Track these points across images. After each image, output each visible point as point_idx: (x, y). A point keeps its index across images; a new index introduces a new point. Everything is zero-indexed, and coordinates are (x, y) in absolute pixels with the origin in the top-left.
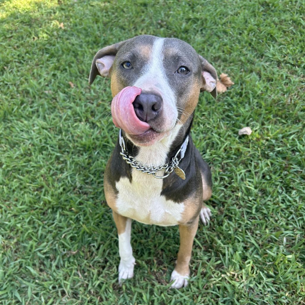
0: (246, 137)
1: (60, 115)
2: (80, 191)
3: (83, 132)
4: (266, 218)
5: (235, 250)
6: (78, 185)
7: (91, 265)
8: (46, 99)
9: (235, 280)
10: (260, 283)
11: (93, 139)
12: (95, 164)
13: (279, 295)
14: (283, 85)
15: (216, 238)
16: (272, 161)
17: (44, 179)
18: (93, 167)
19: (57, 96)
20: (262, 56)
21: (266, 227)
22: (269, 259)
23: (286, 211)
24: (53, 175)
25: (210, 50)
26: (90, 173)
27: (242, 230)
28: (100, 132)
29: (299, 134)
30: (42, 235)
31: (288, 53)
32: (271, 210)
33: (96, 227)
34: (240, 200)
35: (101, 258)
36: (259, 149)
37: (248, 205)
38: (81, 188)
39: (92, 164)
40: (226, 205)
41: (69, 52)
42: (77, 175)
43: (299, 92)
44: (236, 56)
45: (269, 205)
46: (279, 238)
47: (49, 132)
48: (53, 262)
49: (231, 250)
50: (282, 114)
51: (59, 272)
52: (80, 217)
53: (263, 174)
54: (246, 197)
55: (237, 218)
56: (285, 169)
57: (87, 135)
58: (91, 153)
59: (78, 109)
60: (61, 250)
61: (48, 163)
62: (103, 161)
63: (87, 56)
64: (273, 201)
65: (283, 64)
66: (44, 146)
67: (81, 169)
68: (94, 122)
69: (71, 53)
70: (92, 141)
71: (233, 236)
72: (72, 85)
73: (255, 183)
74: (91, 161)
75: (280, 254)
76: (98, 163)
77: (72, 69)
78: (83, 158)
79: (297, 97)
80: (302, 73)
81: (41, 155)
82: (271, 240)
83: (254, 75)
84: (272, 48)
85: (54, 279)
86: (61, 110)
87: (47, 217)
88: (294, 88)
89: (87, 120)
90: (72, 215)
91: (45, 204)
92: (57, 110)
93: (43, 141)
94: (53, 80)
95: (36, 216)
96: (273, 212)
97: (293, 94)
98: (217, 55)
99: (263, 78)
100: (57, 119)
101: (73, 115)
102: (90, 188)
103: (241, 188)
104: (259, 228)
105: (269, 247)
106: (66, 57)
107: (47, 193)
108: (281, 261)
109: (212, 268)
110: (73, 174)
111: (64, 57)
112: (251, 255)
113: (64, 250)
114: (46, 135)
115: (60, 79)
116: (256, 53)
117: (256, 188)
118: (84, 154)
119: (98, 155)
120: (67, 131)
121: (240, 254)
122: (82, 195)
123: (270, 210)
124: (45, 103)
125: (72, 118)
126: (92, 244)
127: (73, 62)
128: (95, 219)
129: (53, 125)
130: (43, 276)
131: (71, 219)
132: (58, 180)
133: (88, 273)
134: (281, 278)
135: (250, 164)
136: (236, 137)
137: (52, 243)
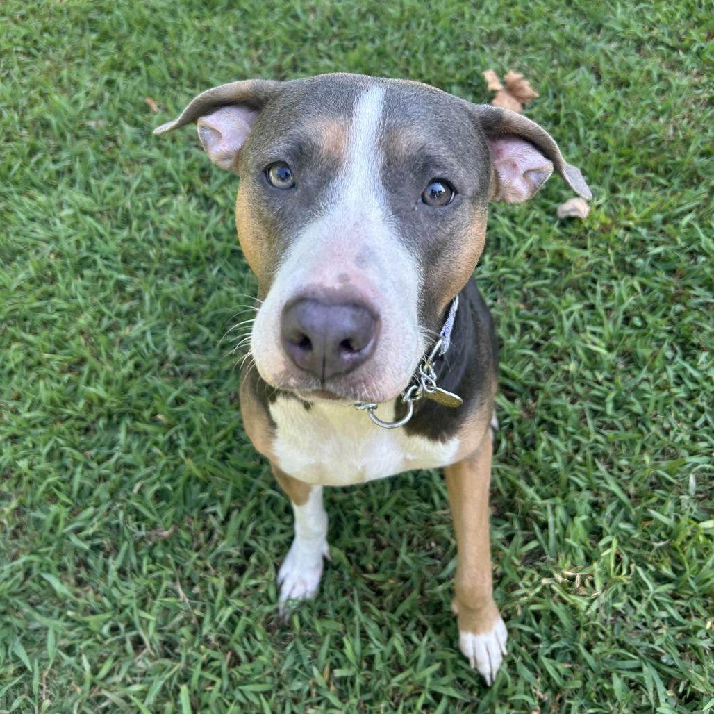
0: (577, 223)
1: (126, 179)
2: (178, 369)
3: (182, 220)
4: (640, 426)
5: (572, 515)
6: (172, 354)
7: (209, 564)
8: (90, 140)
9: (576, 593)
10: (639, 599)
11: (208, 236)
12: (212, 298)
13: (691, 627)
14: (653, 95)
15: (522, 483)
16: (643, 280)
17: (86, 340)
18: (207, 307)
19: (117, 133)
20: (599, 28)
21: (644, 448)
22: (657, 531)
23: (688, 406)
24: (108, 330)
25: (478, 18)
26: (200, 323)
27: (585, 458)
28: (223, 219)
29: (701, 213)
30: (82, 487)
31: (658, 21)
32: (652, 404)
33: (220, 464)
34: (573, 381)
35: (234, 546)
36: (610, 251)
37: (594, 392)
38: (178, 361)
39: (205, 300)
40: (541, 396)
41: (146, 27)
42: (169, 328)
43: (691, 110)
44: (538, 29)
45: (644, 391)
46: (678, 475)
47: (98, 220)
48: (110, 560)
49: (560, 512)
50: (658, 163)
51: (127, 588)
52: (179, 439)
53: (625, 313)
54: (587, 374)
55: (570, 429)
56: (675, 299)
57: (192, 228)
58: (202, 272)
59: (169, 163)
60: (130, 527)
61: (96, 300)
62: (233, 289)
63: (188, 37)
64: (655, 379)
65: (648, 47)
66: (86, 258)
67: (177, 312)
68: (208, 194)
69: (150, 29)
70: (205, 242)
71: (564, 476)
72: (154, 107)
73: (606, 335)
74: (202, 291)
75: (684, 520)
76: (220, 296)
77: (151, 68)
78: (182, 284)
79: (689, 123)
80: (694, 65)
81: (80, 281)
82: (658, 483)
83: (583, 74)
84: (619, 10)
85: (115, 606)
86: (129, 166)
87: (94, 440)
88: (679, 101)
89: (191, 190)
90: (156, 434)
91: (89, 406)
92: (117, 168)
93: (84, 244)
94: (107, 95)
95: (68, 437)
96: (656, 408)
97: (678, 116)
98: (495, 28)
99: (606, 79)
100: (119, 190)
101: (157, 178)
102: (201, 362)
103: (574, 349)
104: (624, 451)
105: (654, 500)
106: (139, 40)
107: (93, 376)
108: (689, 538)
109: (517, 562)
110: (159, 325)
111: (134, 38)
112: (611, 524)
113: (139, 528)
114: (90, 229)
115: (125, 92)
116: (583, 23)
117: (610, 349)
118: (186, 274)
119: (221, 276)
120: (143, 218)
121: (583, 523)
122: (181, 379)
123: (648, 405)
124: (90, 151)
125: (156, 186)
126: (210, 509)
127: (154, 52)
128: (216, 443)
129: (108, 204)
130: (87, 599)
131: (156, 444)
132: (121, 341)
133: (202, 588)
134: (692, 583)
135: (590, 287)
136: (554, 222)
137: (109, 510)
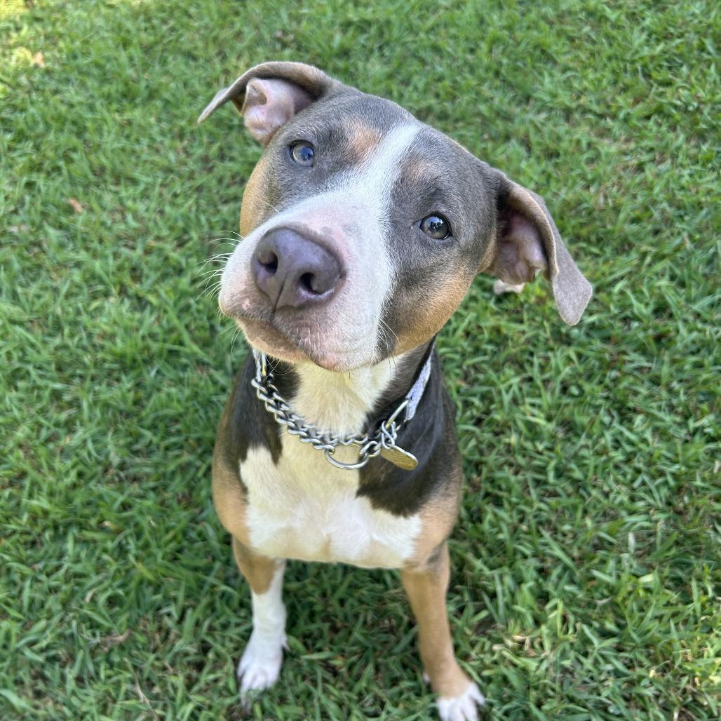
0: (512, 298)
1: (54, 284)
2: (122, 474)
3: (115, 323)
4: (581, 491)
5: (519, 581)
6: (115, 460)
7: (167, 663)
8: (13, 247)
9: (527, 655)
10: (586, 655)
11: (143, 338)
12: (152, 401)
13: (635, 677)
14: (583, 164)
15: (470, 556)
16: (580, 350)
17: (26, 452)
18: (148, 410)
19: (42, 238)
20: (528, 99)
21: (585, 512)
22: (600, 590)
23: (626, 468)
24: (48, 440)
25: (407, 95)
26: (142, 427)
27: (529, 527)
28: (158, 319)
29: (633, 279)
30: (32, 601)
31: (585, 89)
32: (592, 469)
33: (170, 565)
34: (515, 453)
35: (191, 643)
36: (546, 324)
37: (536, 463)
38: (122, 467)
39: (145, 403)
40: (485, 470)
41: (63, 124)
42: (110, 434)
43: (620, 178)
44: (468, 103)
45: (584, 458)
46: (619, 535)
47: (28, 330)
48: (67, 670)
49: (508, 580)
50: (589, 233)
51: (87, 695)
52: (128, 543)
53: (562, 382)
54: (528, 445)
55: (514, 500)
56: (610, 365)
57: (127, 330)
58: (140, 375)
59: (97, 265)
60: (85, 636)
61: (33, 411)
62: (173, 390)
63: (109, 132)
64: (594, 445)
65: (577, 116)
66: (18, 370)
67: (116, 417)
68: (141, 294)
69: (68, 126)
70: (140, 344)
71: (511, 545)
72: (78, 207)
73: (545, 407)
74: (142, 394)
75: (625, 577)
76: (160, 399)
77: (72, 167)
78: (120, 389)
79: (619, 190)
80: (623, 132)
81: (14, 394)
82: (600, 545)
83: (514, 147)
84: (547, 80)
85: (75, 714)
86: (56, 271)
87: (41, 552)
88: (609, 168)
89: (123, 291)
90: (104, 541)
91: (34, 519)
92: (44, 273)
93: (15, 355)
94: (27, 198)
95: (14, 552)
96: (595, 473)
97: (609, 184)
98: (424, 104)
99: (537, 150)
100: (47, 296)
101: (86, 281)
102: (147, 466)
103: (515, 422)
104: (567, 516)
105: (596, 561)
106: (57, 139)
107: (36, 490)
108: (630, 593)
109: (468, 632)
110: (100, 432)
111: (51, 136)
112: (556, 587)
113: (94, 635)
114: (21, 339)
115: (47, 194)
116: (511, 95)
117: (549, 419)
118: (124, 378)
119: (159, 377)
120: (74, 323)
121: (531, 590)
122: (126, 484)
123: (588, 470)
124: (13, 257)
125: (86, 290)
126: (165, 610)
127: (74, 150)
128: (166, 544)
129: (37, 311)
130: (46, 710)
131: (105, 551)
132: (62, 452)
133: (162, 688)
134: (634, 636)
135: (528, 361)
136: (490, 299)
137: (62, 620)
